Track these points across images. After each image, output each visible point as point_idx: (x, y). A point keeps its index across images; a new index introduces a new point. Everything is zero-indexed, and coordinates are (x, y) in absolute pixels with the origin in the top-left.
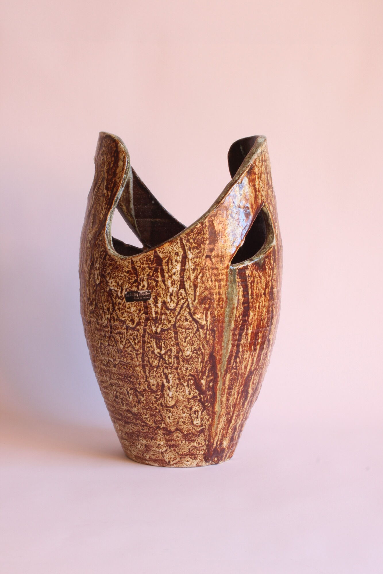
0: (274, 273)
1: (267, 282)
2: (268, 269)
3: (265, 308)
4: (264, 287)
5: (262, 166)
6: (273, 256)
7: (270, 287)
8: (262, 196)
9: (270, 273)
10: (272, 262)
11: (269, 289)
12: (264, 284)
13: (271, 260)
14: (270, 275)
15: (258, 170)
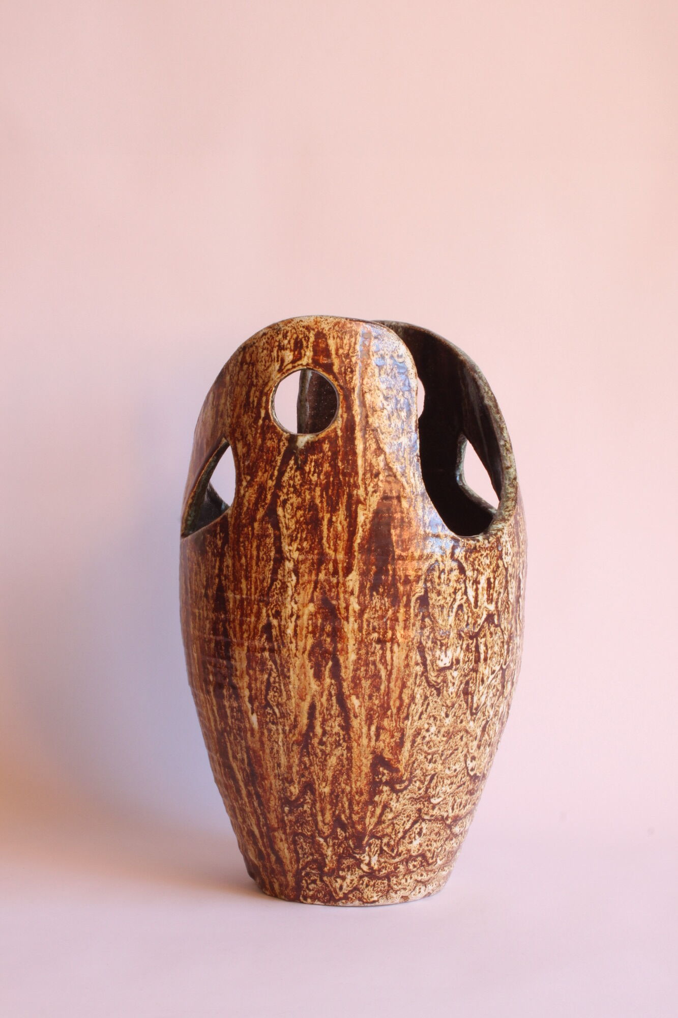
0: (225, 564)
1: (210, 576)
2: (210, 554)
3: (208, 622)
4: (205, 583)
5: (239, 372)
6: (221, 531)
7: (215, 587)
8: (224, 424)
9: (216, 561)
10: (219, 543)
11: (212, 589)
12: (205, 579)
13: (217, 538)
14: (215, 565)
15: (230, 379)
